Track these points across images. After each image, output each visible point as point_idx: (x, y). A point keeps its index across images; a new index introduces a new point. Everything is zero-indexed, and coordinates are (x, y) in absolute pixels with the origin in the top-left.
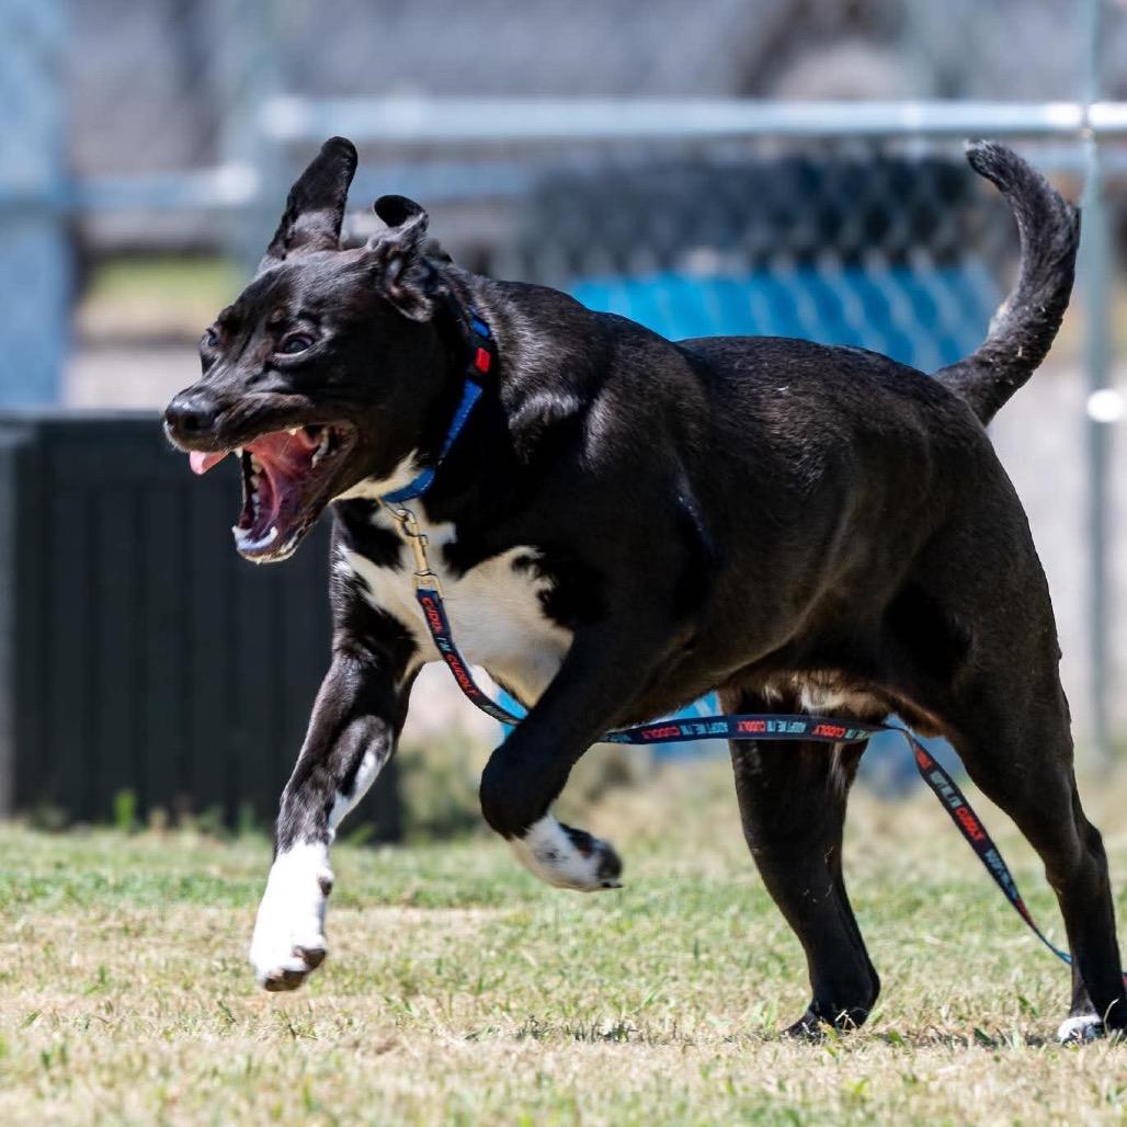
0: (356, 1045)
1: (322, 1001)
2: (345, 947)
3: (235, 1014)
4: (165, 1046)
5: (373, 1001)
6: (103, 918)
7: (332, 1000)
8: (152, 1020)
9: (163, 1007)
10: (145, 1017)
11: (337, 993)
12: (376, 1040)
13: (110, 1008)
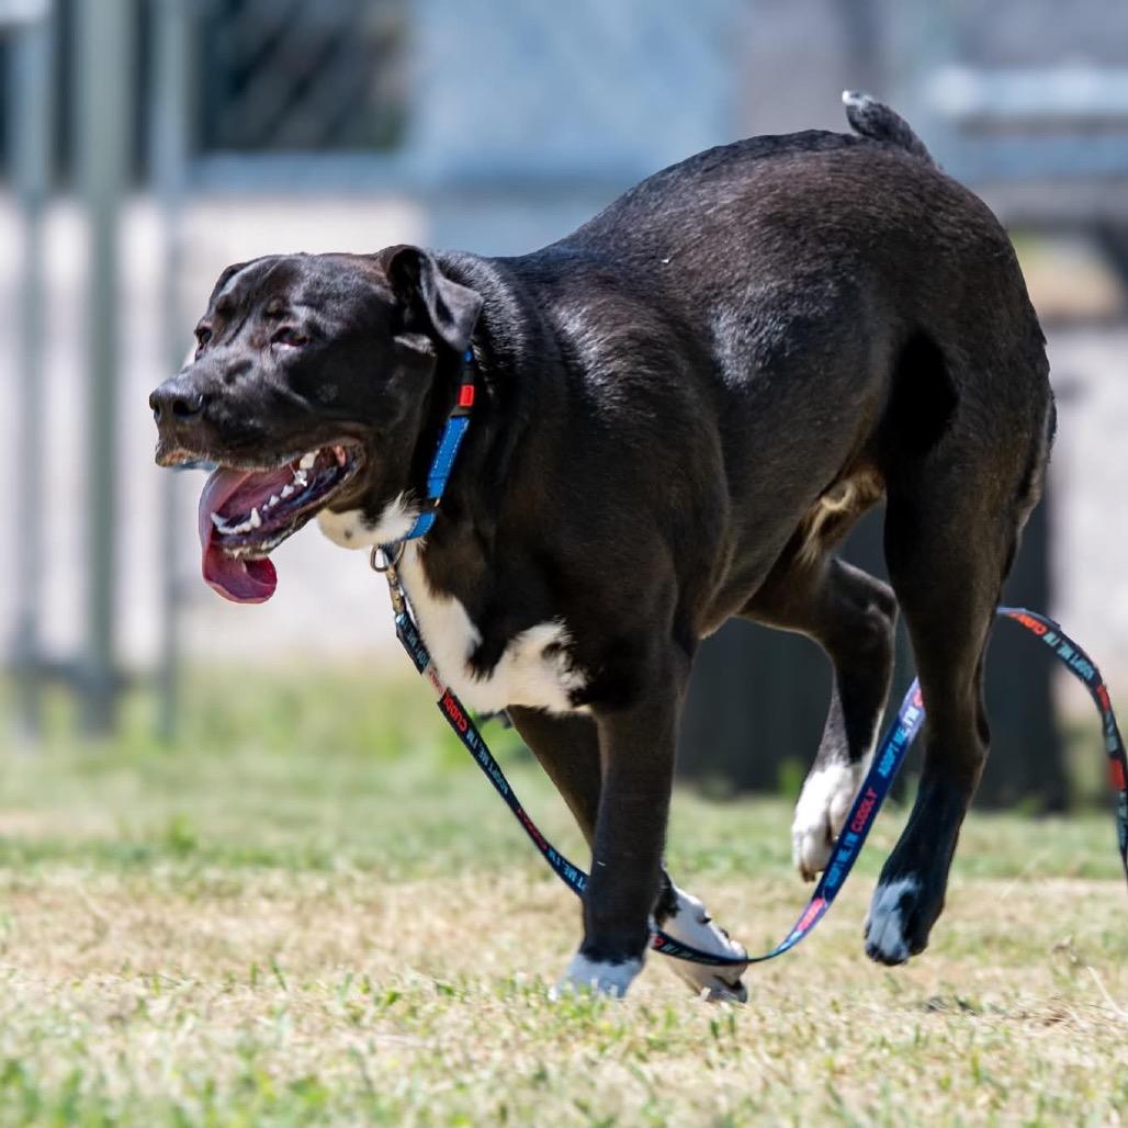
0: (1025, 1016)
1: (989, 972)
2: (1011, 918)
3: (902, 984)
4: (832, 1017)
5: (1040, 973)
6: (769, 888)
7: (999, 971)
8: (817, 990)
9: (830, 978)
10: (812, 988)
11: (1004, 965)
12: (1045, 1012)
13: (776, 978)
